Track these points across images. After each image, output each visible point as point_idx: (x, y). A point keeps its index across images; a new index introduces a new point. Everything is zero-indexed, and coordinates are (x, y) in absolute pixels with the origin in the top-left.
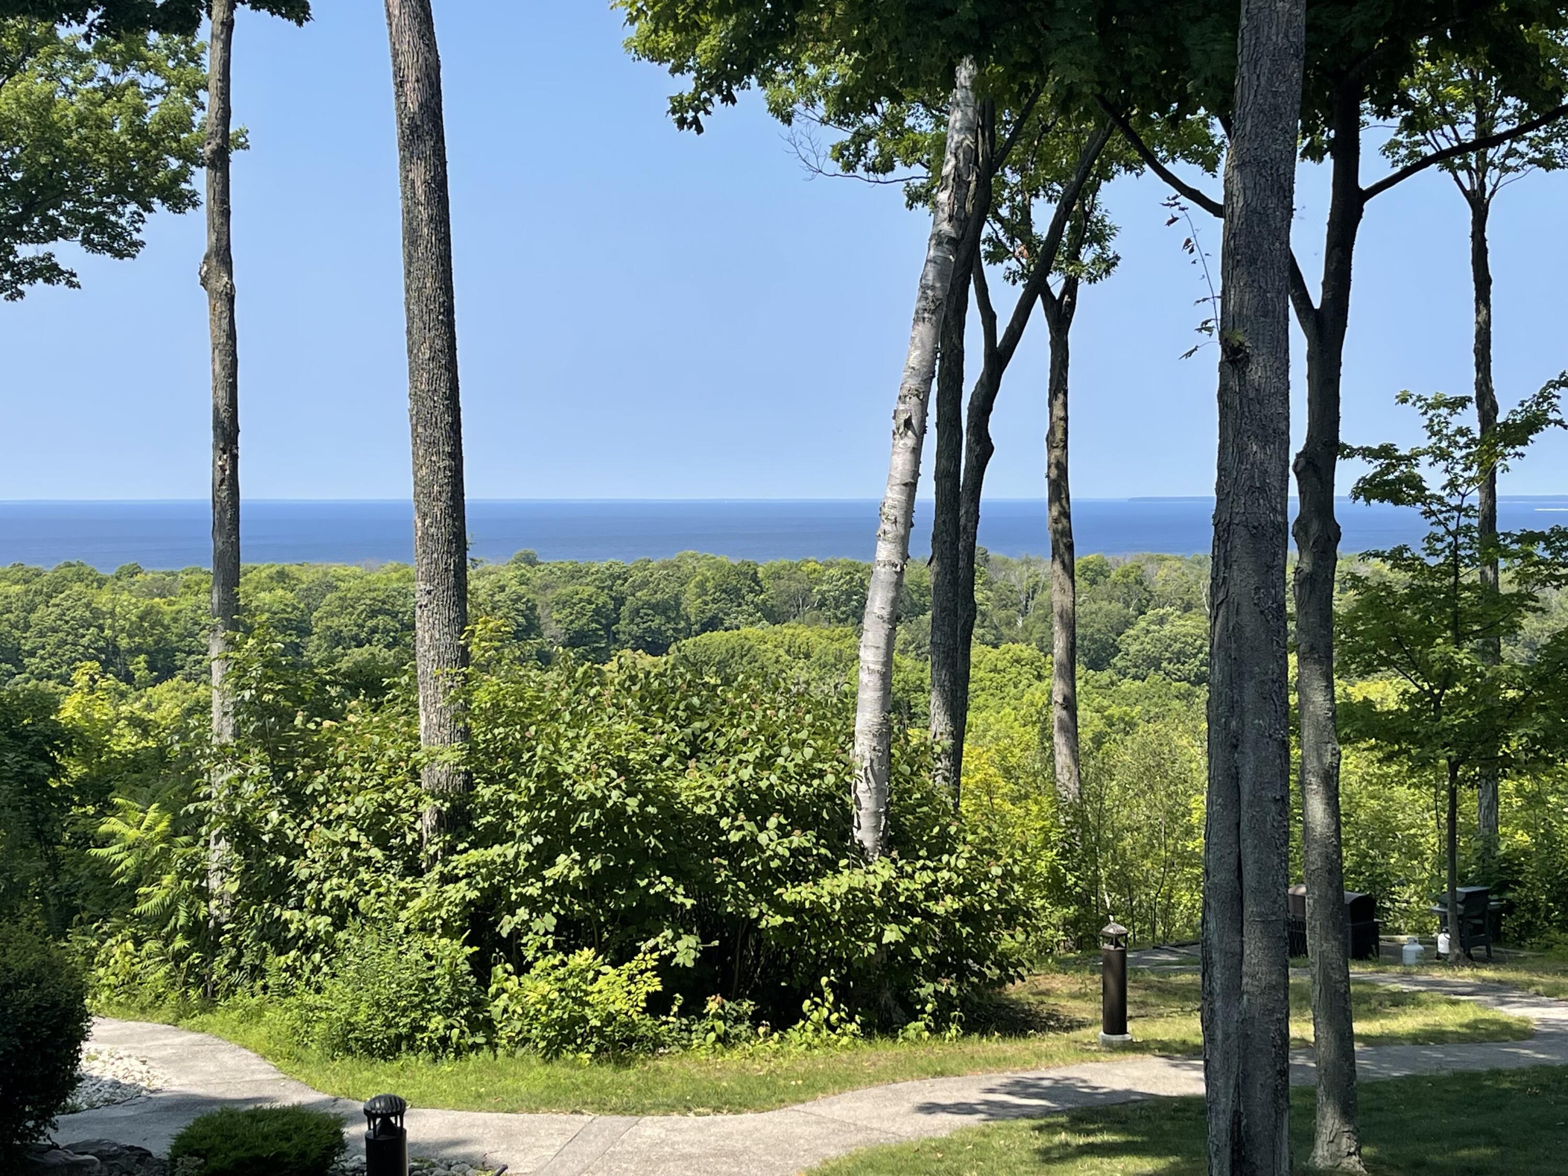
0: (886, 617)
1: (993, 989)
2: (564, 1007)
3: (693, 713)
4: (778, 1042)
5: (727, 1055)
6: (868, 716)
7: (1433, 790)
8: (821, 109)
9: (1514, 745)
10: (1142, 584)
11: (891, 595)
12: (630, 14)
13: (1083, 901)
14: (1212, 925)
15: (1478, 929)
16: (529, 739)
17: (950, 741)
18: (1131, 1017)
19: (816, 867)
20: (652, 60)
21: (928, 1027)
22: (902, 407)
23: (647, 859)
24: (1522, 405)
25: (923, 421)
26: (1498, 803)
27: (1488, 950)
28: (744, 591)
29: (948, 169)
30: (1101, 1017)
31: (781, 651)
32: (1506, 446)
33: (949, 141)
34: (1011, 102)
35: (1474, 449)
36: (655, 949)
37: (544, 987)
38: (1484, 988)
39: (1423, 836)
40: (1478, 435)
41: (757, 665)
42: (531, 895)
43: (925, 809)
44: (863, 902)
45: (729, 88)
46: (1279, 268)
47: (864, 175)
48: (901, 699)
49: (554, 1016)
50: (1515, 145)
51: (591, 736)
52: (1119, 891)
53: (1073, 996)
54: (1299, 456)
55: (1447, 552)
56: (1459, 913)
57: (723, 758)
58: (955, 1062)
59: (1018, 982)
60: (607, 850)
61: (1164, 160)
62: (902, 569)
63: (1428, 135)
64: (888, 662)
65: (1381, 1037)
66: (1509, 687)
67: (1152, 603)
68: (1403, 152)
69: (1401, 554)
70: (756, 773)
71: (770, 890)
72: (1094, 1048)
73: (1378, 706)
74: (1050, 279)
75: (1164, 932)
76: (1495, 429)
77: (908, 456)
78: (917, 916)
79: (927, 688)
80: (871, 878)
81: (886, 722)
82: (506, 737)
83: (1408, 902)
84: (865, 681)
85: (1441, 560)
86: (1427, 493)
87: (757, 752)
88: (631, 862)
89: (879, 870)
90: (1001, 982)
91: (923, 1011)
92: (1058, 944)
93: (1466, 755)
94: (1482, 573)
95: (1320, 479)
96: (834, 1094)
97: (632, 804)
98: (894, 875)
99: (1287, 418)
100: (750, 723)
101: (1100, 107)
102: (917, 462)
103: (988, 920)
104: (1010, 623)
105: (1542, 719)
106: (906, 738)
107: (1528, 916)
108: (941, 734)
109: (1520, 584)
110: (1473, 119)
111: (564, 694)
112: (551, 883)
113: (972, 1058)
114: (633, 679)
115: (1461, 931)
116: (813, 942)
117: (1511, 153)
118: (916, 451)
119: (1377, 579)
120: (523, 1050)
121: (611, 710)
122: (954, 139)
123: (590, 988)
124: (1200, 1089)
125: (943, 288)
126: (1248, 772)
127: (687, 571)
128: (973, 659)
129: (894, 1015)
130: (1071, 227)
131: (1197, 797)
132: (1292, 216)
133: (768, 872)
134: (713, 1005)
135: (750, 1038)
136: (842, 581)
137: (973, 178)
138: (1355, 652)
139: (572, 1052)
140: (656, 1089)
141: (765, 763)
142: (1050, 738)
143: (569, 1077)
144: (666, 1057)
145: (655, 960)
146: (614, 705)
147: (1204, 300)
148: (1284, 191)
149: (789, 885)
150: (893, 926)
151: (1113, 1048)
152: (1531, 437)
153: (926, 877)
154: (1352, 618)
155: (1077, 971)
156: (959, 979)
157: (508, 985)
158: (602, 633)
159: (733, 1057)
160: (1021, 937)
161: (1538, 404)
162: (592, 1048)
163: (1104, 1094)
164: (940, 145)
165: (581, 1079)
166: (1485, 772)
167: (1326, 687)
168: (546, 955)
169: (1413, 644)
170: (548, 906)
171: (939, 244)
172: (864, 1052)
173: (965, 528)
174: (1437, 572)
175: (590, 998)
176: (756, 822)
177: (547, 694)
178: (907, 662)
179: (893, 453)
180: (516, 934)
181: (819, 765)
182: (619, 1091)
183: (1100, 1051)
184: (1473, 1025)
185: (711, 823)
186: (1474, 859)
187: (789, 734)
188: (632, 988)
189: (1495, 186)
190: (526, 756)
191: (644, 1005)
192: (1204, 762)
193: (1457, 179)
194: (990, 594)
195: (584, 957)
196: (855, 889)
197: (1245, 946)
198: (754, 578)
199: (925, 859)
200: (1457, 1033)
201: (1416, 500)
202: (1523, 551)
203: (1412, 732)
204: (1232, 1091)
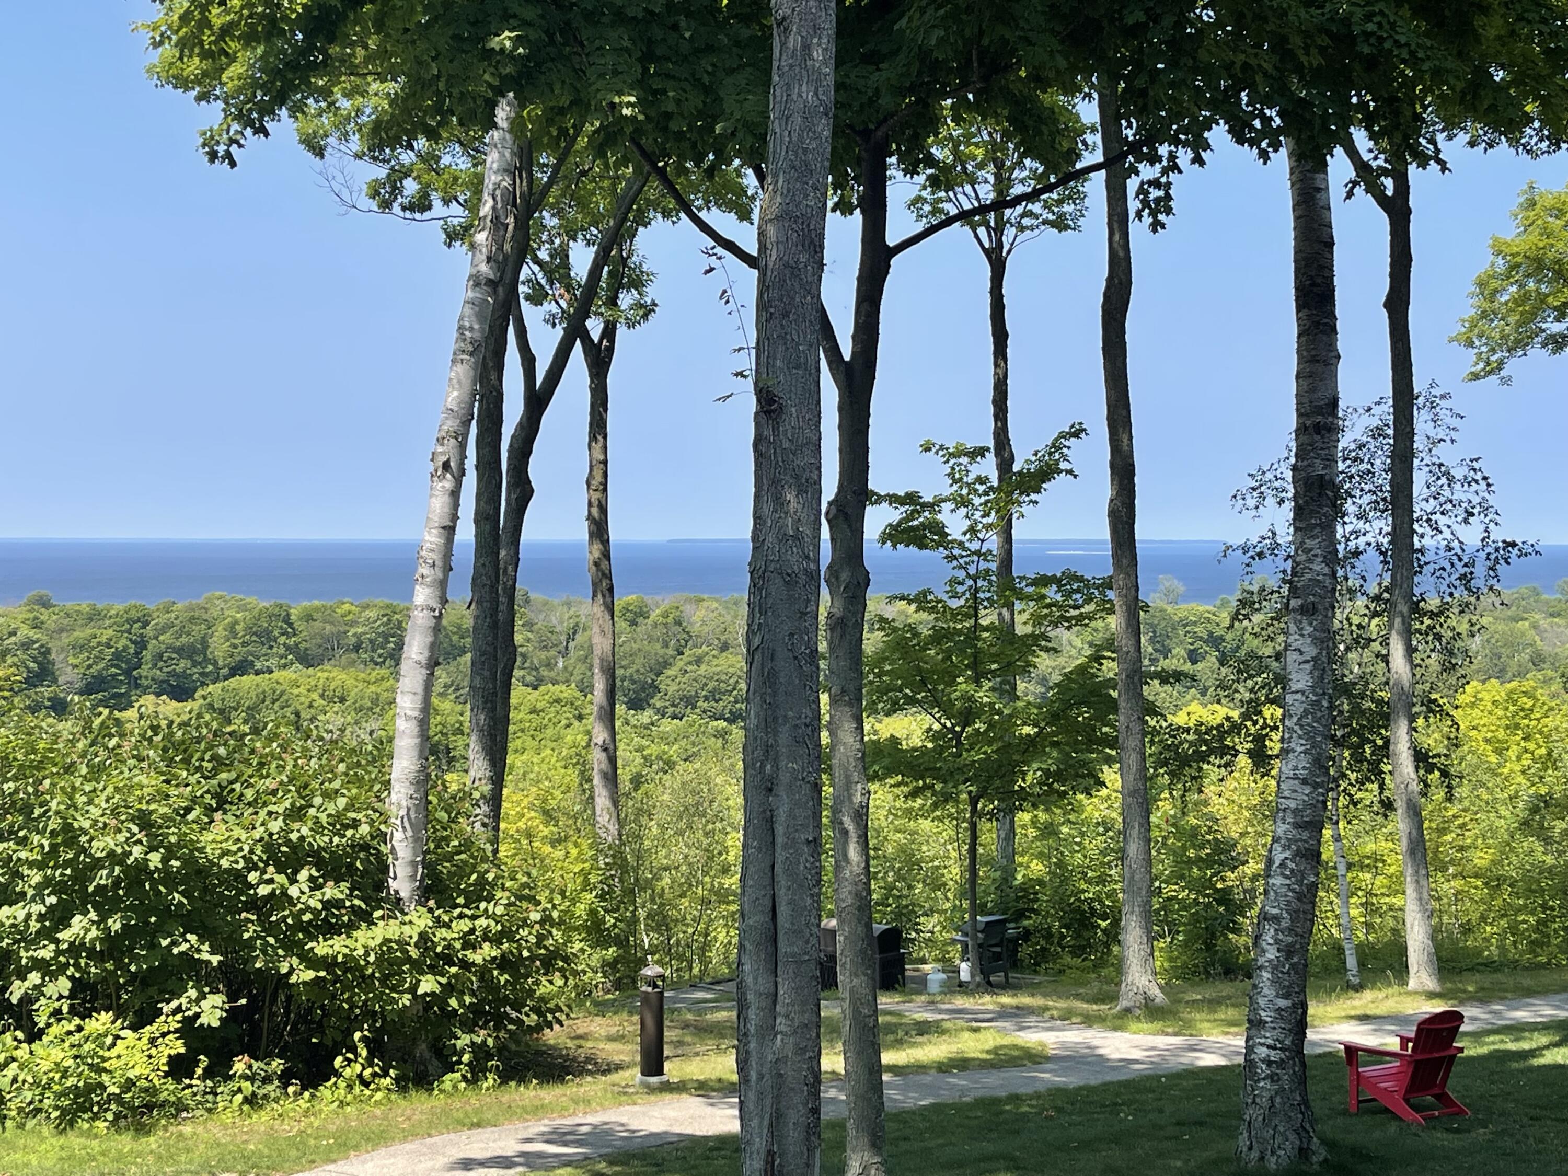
0: (424, 662)
1: (531, 1035)
2: (80, 1075)
3: (220, 763)
4: (309, 1101)
5: (255, 1116)
6: (405, 763)
7: (955, 822)
8: (355, 143)
9: (1029, 778)
10: (680, 625)
11: (430, 639)
12: (153, 38)
13: (621, 942)
14: (747, 968)
15: (997, 957)
16: (43, 793)
17: (490, 787)
18: (668, 1058)
19: (350, 920)
20: (176, 87)
21: (464, 1077)
22: (440, 449)
23: (168, 915)
24: (1036, 454)
25: (461, 463)
26: (1015, 835)
27: (1006, 976)
28: (276, 633)
29: (486, 209)
30: (638, 1058)
31: (315, 696)
32: (1021, 494)
33: (486, 181)
34: (549, 146)
35: (992, 496)
36: (178, 1010)
37: (57, 1054)
38: (1003, 1014)
39: (945, 867)
40: (996, 484)
41: (289, 709)
42: (43, 958)
43: (463, 856)
44: (398, 954)
45: (261, 120)
46: (810, 321)
47: (401, 214)
48: (439, 742)
49: (69, 1084)
50: (1030, 206)
51: (110, 789)
52: (657, 930)
53: (611, 1039)
54: (830, 503)
55: (968, 595)
56: (979, 942)
57: (251, 810)
58: (492, 1113)
59: (556, 1027)
60: (127, 908)
61: (700, 209)
62: (441, 613)
63: (951, 194)
64: (427, 709)
65: (907, 1066)
66: (1024, 724)
67: (690, 644)
68: (927, 208)
69: (925, 597)
70: (287, 825)
71: (301, 944)
72: (632, 1090)
73: (904, 743)
74: (589, 323)
75: (700, 971)
76: (1011, 478)
77: (446, 499)
78: (454, 965)
79: (466, 731)
80: (407, 929)
81: (424, 769)
82: (16, 791)
83: (932, 933)
84: (402, 728)
85: (962, 602)
86: (949, 538)
87: (287, 804)
88: (153, 919)
89: (415, 920)
90: (538, 1028)
91: (459, 1062)
92: (596, 987)
93: (985, 789)
94: (1000, 614)
95: (850, 526)
96: (367, 1152)
97: (155, 859)
98: (431, 924)
99: (819, 468)
100: (280, 773)
101: (637, 153)
102: (456, 505)
103: (526, 967)
104: (549, 665)
105: (1055, 754)
106: (444, 785)
107: (1043, 942)
108: (480, 779)
109: (1034, 626)
110: (991, 179)
111: (80, 746)
112: (66, 946)
113: (510, 1107)
114: (155, 729)
115: (980, 959)
116: (346, 996)
117: (1027, 214)
118: (455, 494)
119: (903, 618)
120: (35, 1121)
121: (132, 762)
122: (492, 179)
123: (107, 1054)
124: (734, 1126)
125: (482, 330)
126: (782, 814)
127: (215, 614)
128: (513, 701)
129: (430, 1068)
130: (609, 272)
131: (734, 834)
132: (823, 270)
133: (300, 926)
134: (240, 1065)
135: (279, 1098)
136: (379, 622)
137: (511, 220)
138: (884, 691)
139: (88, 1121)
140: (178, 1155)
141: (296, 814)
142: (589, 780)
143: (85, 1148)
144: (189, 1122)
145: (178, 1022)
146: (134, 757)
147: (739, 350)
148: (815, 246)
149: (321, 939)
150: (429, 977)
151: (651, 1090)
152: (1044, 485)
153: (464, 925)
154: (880, 659)
155: (615, 1013)
156: (497, 1028)
157: (18, 1053)
158: (122, 678)
159: (262, 1119)
160: (560, 982)
161: (1050, 454)
162: (110, 1116)
163: (641, 1137)
164: (477, 184)
165: (97, 1149)
166: (1003, 806)
167: (856, 728)
168: (59, 1020)
169: (936, 683)
170: (63, 968)
171: (477, 285)
172: (399, 1106)
173: (505, 570)
174: (958, 614)
175: (106, 1065)
176: (286, 874)
177: (61, 746)
178: (446, 705)
179: (431, 496)
180: (27, 1000)
181: (352, 815)
182: (139, 1160)
183: (637, 1093)
184: (995, 1051)
185: (239, 877)
186: (993, 888)
187: (322, 784)
188: (153, 1051)
189: (1012, 244)
190: (37, 812)
191: (166, 1068)
192: (740, 801)
193: (977, 237)
194: (529, 634)
195: (102, 1021)
196: (390, 941)
197: (780, 987)
198: (287, 620)
199: (463, 906)
200: (978, 1059)
201: (939, 545)
202: (1037, 594)
203: (935, 769)
204: (765, 1131)
